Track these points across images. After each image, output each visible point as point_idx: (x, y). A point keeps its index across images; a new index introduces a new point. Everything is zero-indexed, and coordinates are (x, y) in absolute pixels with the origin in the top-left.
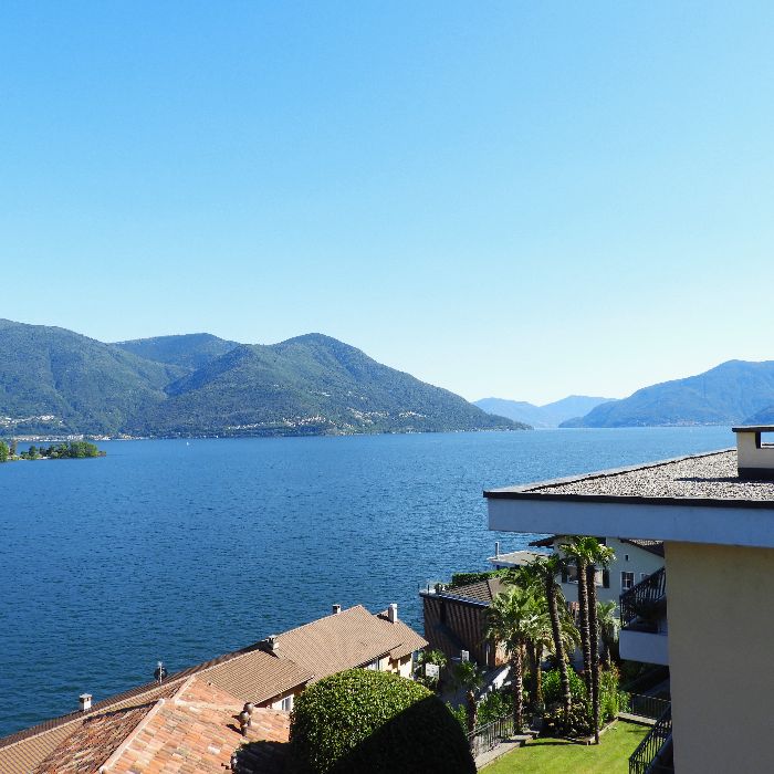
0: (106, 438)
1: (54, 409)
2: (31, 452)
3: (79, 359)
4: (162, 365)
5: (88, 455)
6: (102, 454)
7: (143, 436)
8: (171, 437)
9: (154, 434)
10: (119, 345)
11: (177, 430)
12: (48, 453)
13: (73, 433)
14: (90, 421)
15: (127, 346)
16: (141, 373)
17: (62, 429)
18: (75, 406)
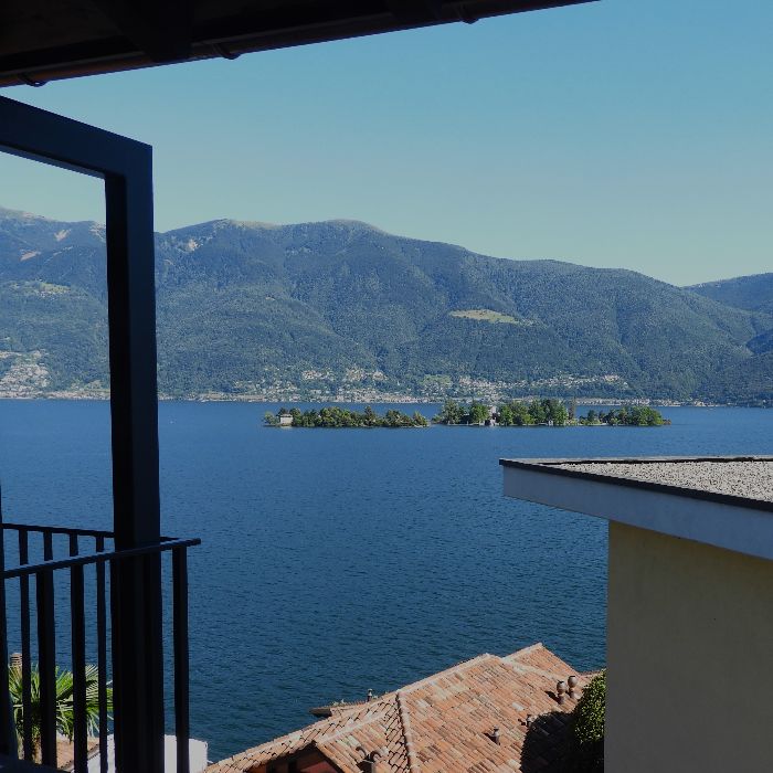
0: (676, 404)
1: (619, 368)
2: (590, 417)
3: (647, 308)
4: (747, 313)
5: (650, 423)
6: (667, 423)
7: (719, 402)
8: (753, 405)
9: (733, 400)
10: (696, 289)
11: (762, 397)
12: (607, 419)
13: (639, 397)
14: (658, 383)
15: (704, 290)
16: (719, 324)
17: (627, 392)
18: (642, 364)
